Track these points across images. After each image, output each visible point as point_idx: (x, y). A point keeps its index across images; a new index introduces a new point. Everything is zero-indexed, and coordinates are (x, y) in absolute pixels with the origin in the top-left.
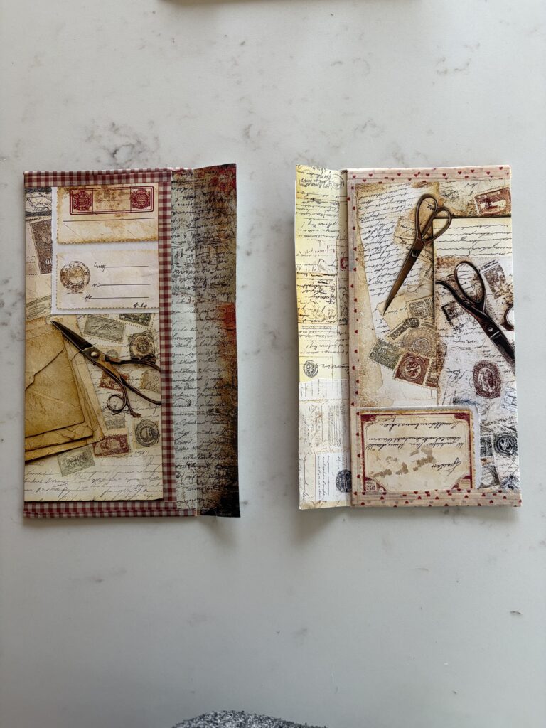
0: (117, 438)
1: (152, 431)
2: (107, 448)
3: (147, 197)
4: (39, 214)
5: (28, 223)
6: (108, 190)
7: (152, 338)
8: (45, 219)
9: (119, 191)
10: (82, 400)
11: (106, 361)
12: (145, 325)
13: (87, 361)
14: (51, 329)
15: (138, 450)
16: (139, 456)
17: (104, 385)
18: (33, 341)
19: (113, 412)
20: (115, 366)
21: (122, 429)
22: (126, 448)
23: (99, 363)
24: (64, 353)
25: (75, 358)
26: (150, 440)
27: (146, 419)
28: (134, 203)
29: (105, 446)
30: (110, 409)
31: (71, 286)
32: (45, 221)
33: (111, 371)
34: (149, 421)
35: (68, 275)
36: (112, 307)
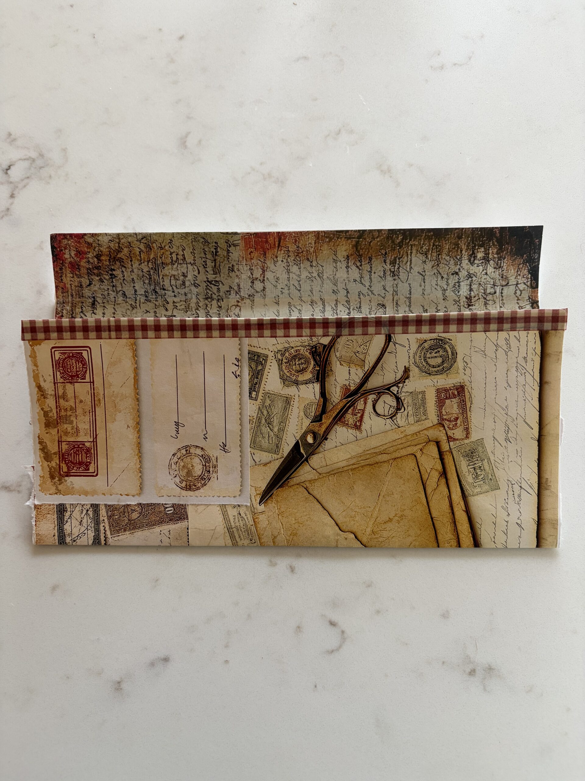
0: (440, 403)
1: (431, 348)
2: (457, 419)
3: (69, 357)
4: (97, 522)
5: (110, 541)
6: (60, 417)
7: (286, 350)
8: (105, 514)
9: (61, 401)
10: (381, 458)
11: (321, 420)
12: (266, 361)
13: (321, 449)
14: (272, 505)
15: (461, 371)
16: (470, 369)
17: (358, 424)
18: (289, 533)
19: (400, 409)
20: (330, 407)
21: (426, 397)
22: (457, 389)
23: (325, 432)
24: (308, 485)
25: (316, 468)
26: (447, 351)
27: (412, 360)
28: (78, 377)
29: (454, 423)
30: (395, 415)
31: (206, 475)
32: (107, 513)
33: (336, 413)
34: (415, 354)
35: (190, 479)
36: (240, 411)
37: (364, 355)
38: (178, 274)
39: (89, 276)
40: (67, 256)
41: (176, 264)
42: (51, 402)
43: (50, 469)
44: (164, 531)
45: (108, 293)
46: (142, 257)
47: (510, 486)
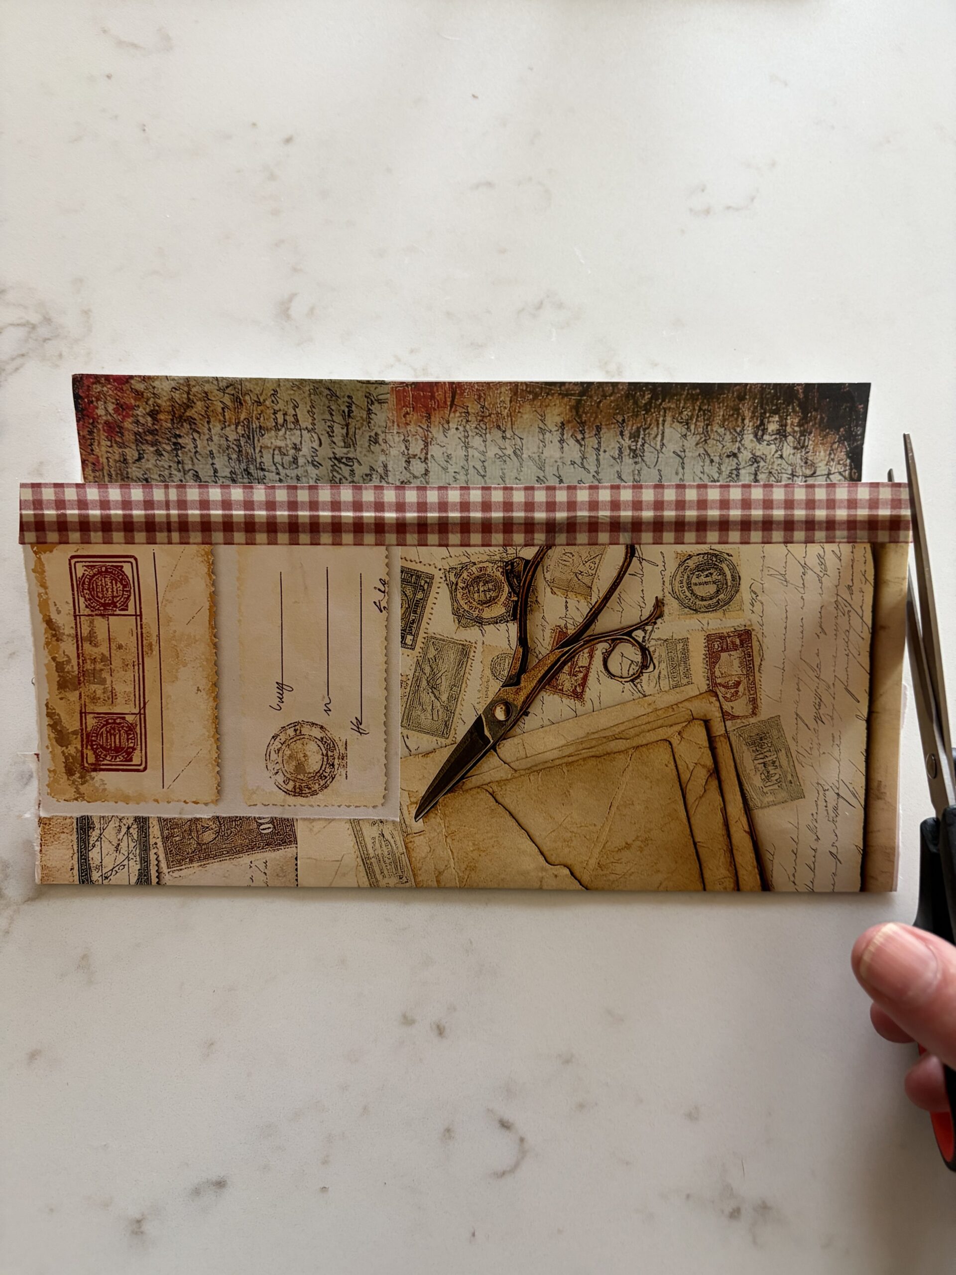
0: (712, 658)
1: (699, 568)
2: (738, 684)
3: (100, 573)
4: (145, 846)
5: (167, 879)
7: (464, 567)
8: (158, 834)
10: (614, 746)
11: (518, 683)
12: (430, 585)
13: (517, 730)
14: (436, 820)
15: (747, 606)
16: (762, 603)
17: (579, 690)
18: (463, 866)
19: (647, 667)
20: (533, 661)
21: (690, 648)
22: (740, 636)
23: (524, 702)
24: (495, 788)
25: (508, 760)
26: (724, 574)
27: (668, 587)
28: (116, 607)
29: (733, 691)
30: (638, 677)
31: (328, 770)
32: (162, 833)
33: (543, 672)
34: (674, 577)
35: (301, 777)
36: (385, 666)
37: (591, 577)
38: (287, 445)
39: (137, 445)
40: (100, 412)
41: (283, 429)
42: (68, 647)
43: (66, 758)
44: (256, 863)
45: (170, 474)
46: (227, 417)
47: (821, 793)
